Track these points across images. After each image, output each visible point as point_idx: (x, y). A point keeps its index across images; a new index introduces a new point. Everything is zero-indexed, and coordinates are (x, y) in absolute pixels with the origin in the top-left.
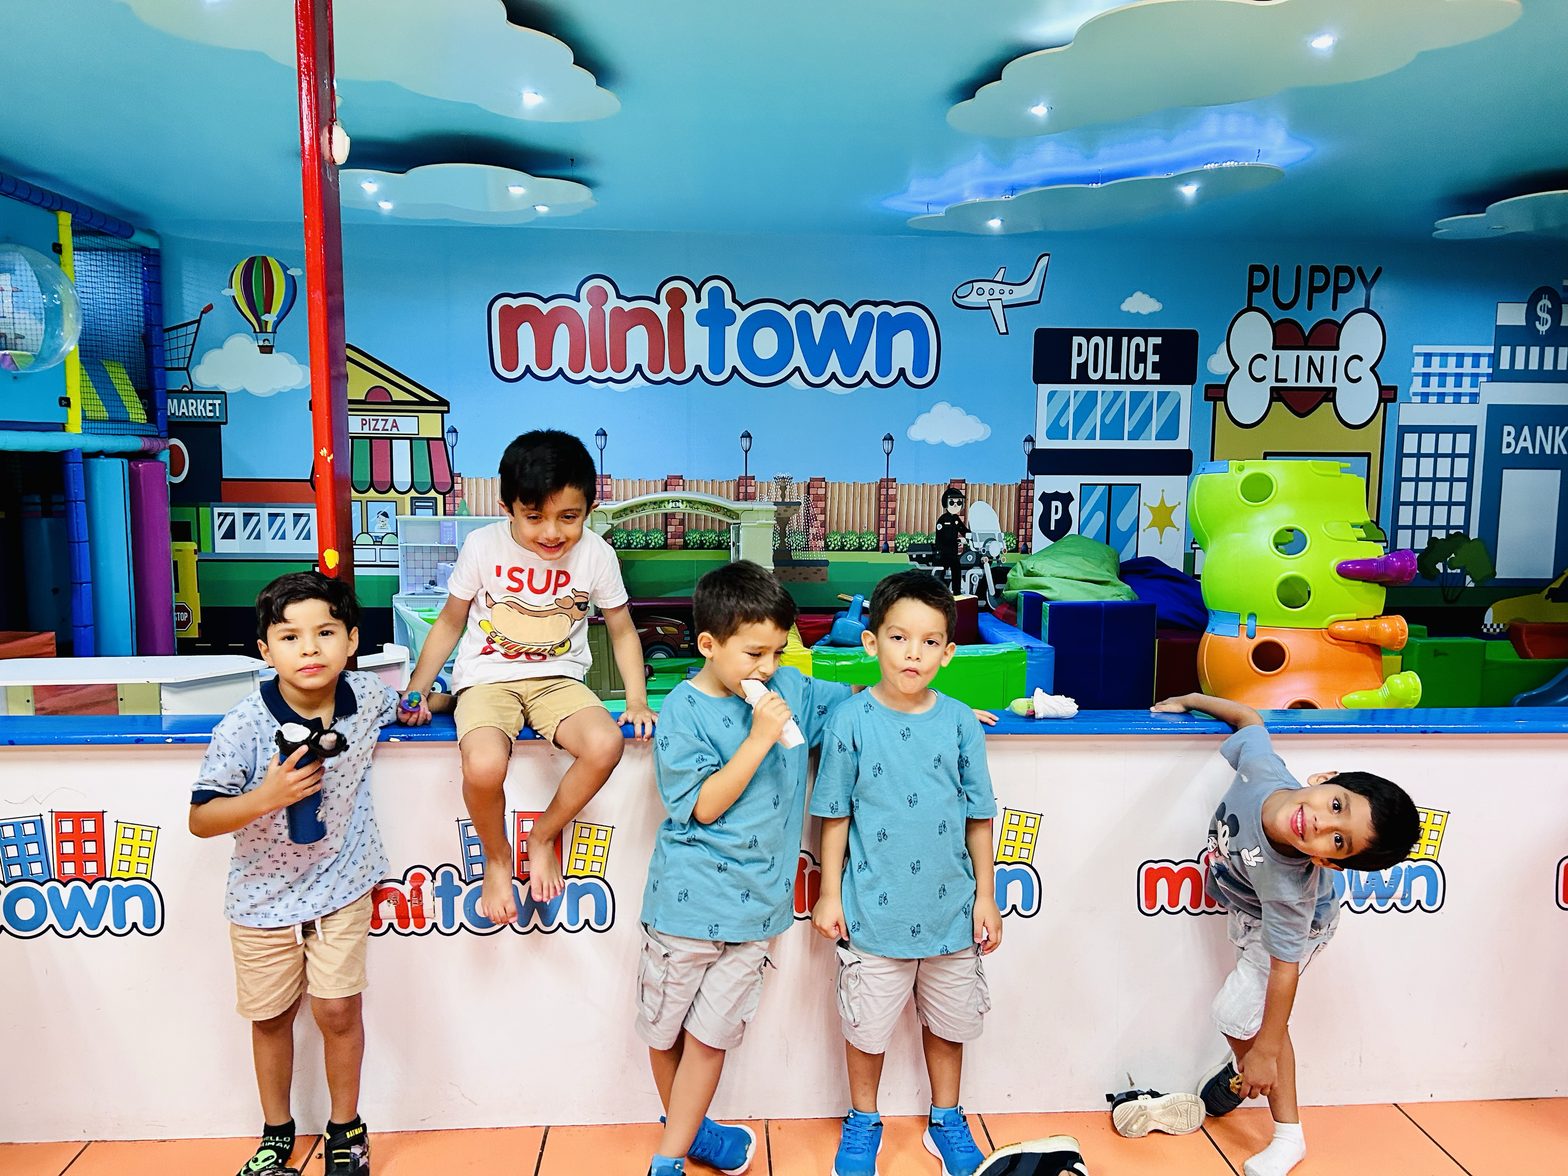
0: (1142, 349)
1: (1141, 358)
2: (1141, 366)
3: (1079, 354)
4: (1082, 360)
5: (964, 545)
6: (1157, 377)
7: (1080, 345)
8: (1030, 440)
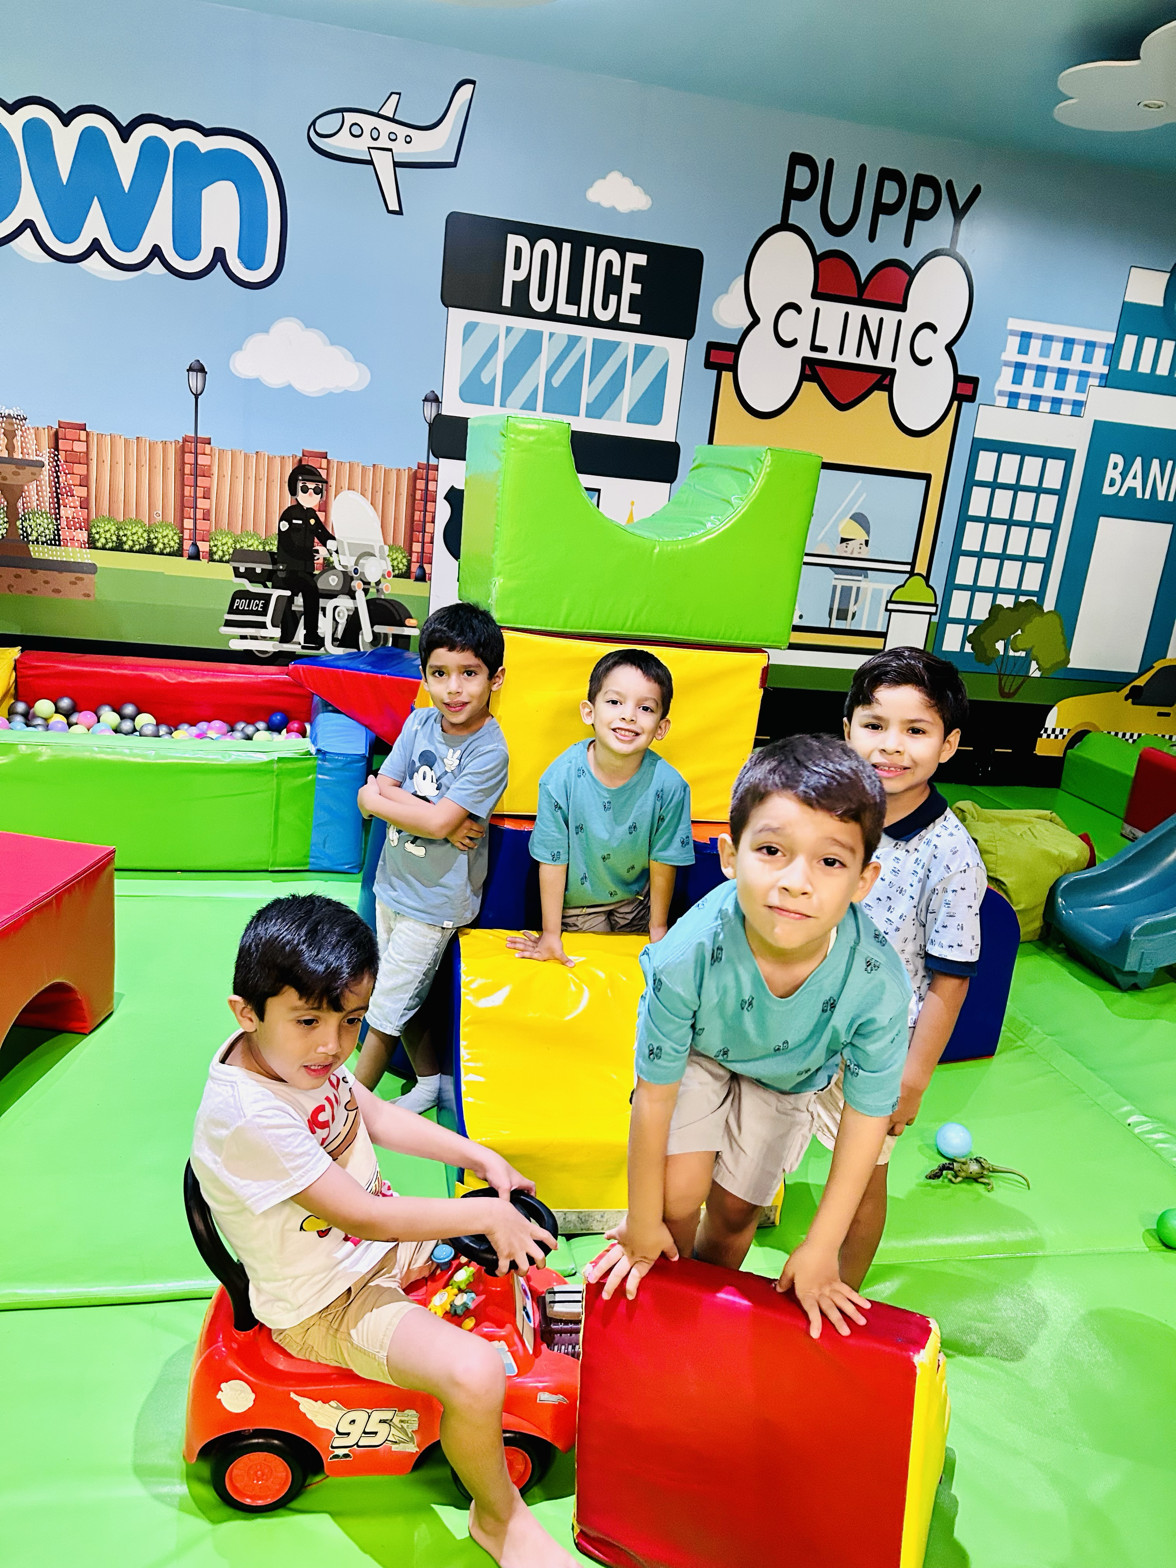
0: (616, 271)
1: (613, 285)
2: (613, 299)
3: (517, 266)
4: (520, 275)
5: (325, 559)
6: (635, 319)
7: (518, 251)
8: (435, 399)
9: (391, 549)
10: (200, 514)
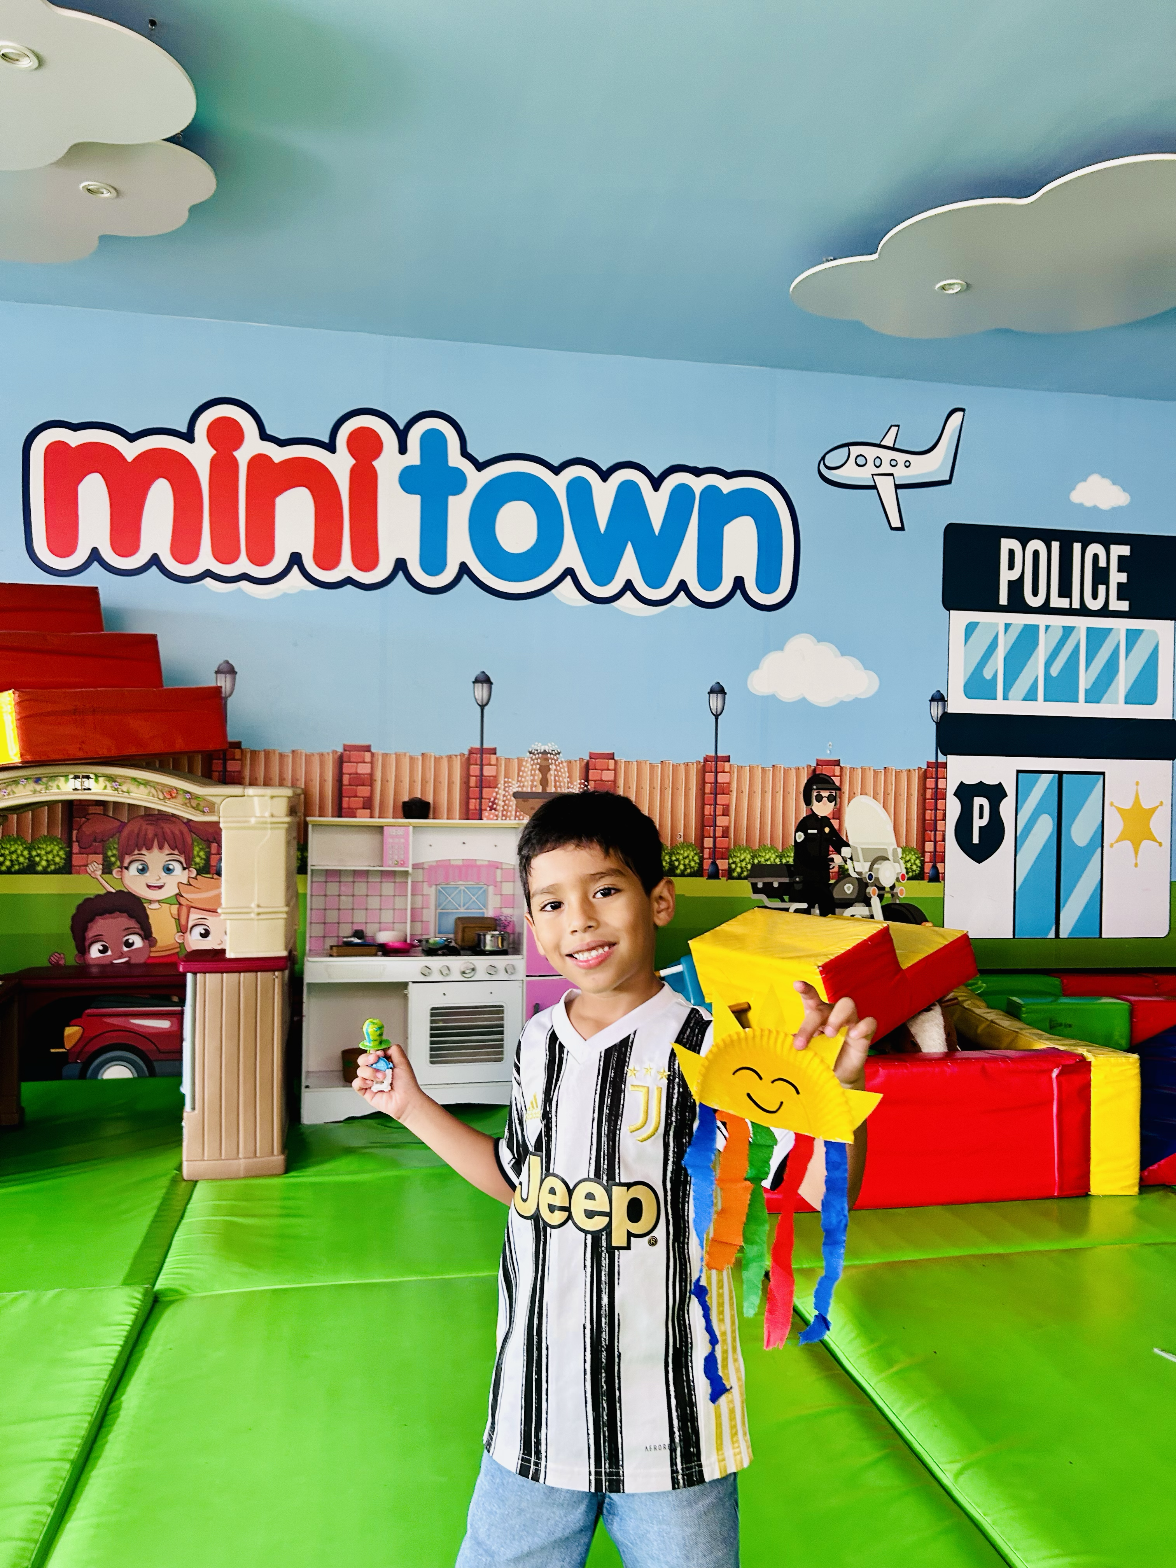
0: (1102, 563)
1: (1101, 576)
2: (1102, 589)
3: (1011, 567)
4: (1014, 575)
6: (1124, 606)
7: (1011, 552)
8: (939, 698)
9: (904, 851)
10: (719, 833)
